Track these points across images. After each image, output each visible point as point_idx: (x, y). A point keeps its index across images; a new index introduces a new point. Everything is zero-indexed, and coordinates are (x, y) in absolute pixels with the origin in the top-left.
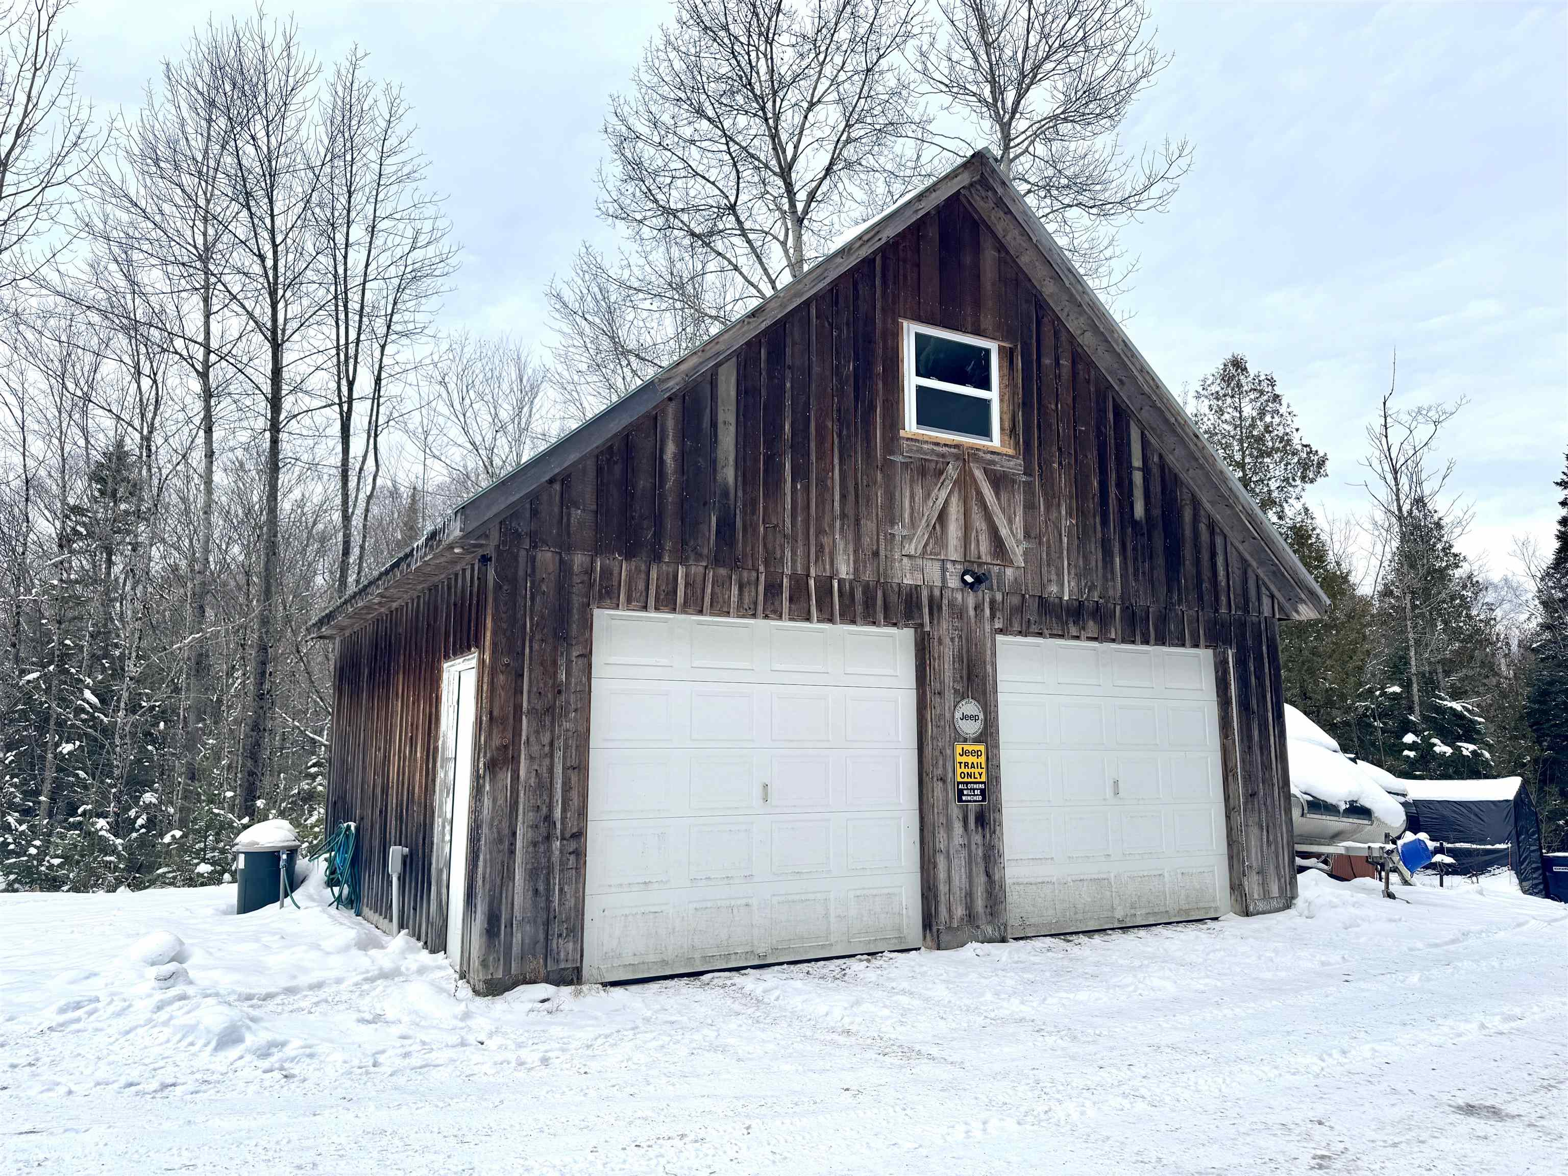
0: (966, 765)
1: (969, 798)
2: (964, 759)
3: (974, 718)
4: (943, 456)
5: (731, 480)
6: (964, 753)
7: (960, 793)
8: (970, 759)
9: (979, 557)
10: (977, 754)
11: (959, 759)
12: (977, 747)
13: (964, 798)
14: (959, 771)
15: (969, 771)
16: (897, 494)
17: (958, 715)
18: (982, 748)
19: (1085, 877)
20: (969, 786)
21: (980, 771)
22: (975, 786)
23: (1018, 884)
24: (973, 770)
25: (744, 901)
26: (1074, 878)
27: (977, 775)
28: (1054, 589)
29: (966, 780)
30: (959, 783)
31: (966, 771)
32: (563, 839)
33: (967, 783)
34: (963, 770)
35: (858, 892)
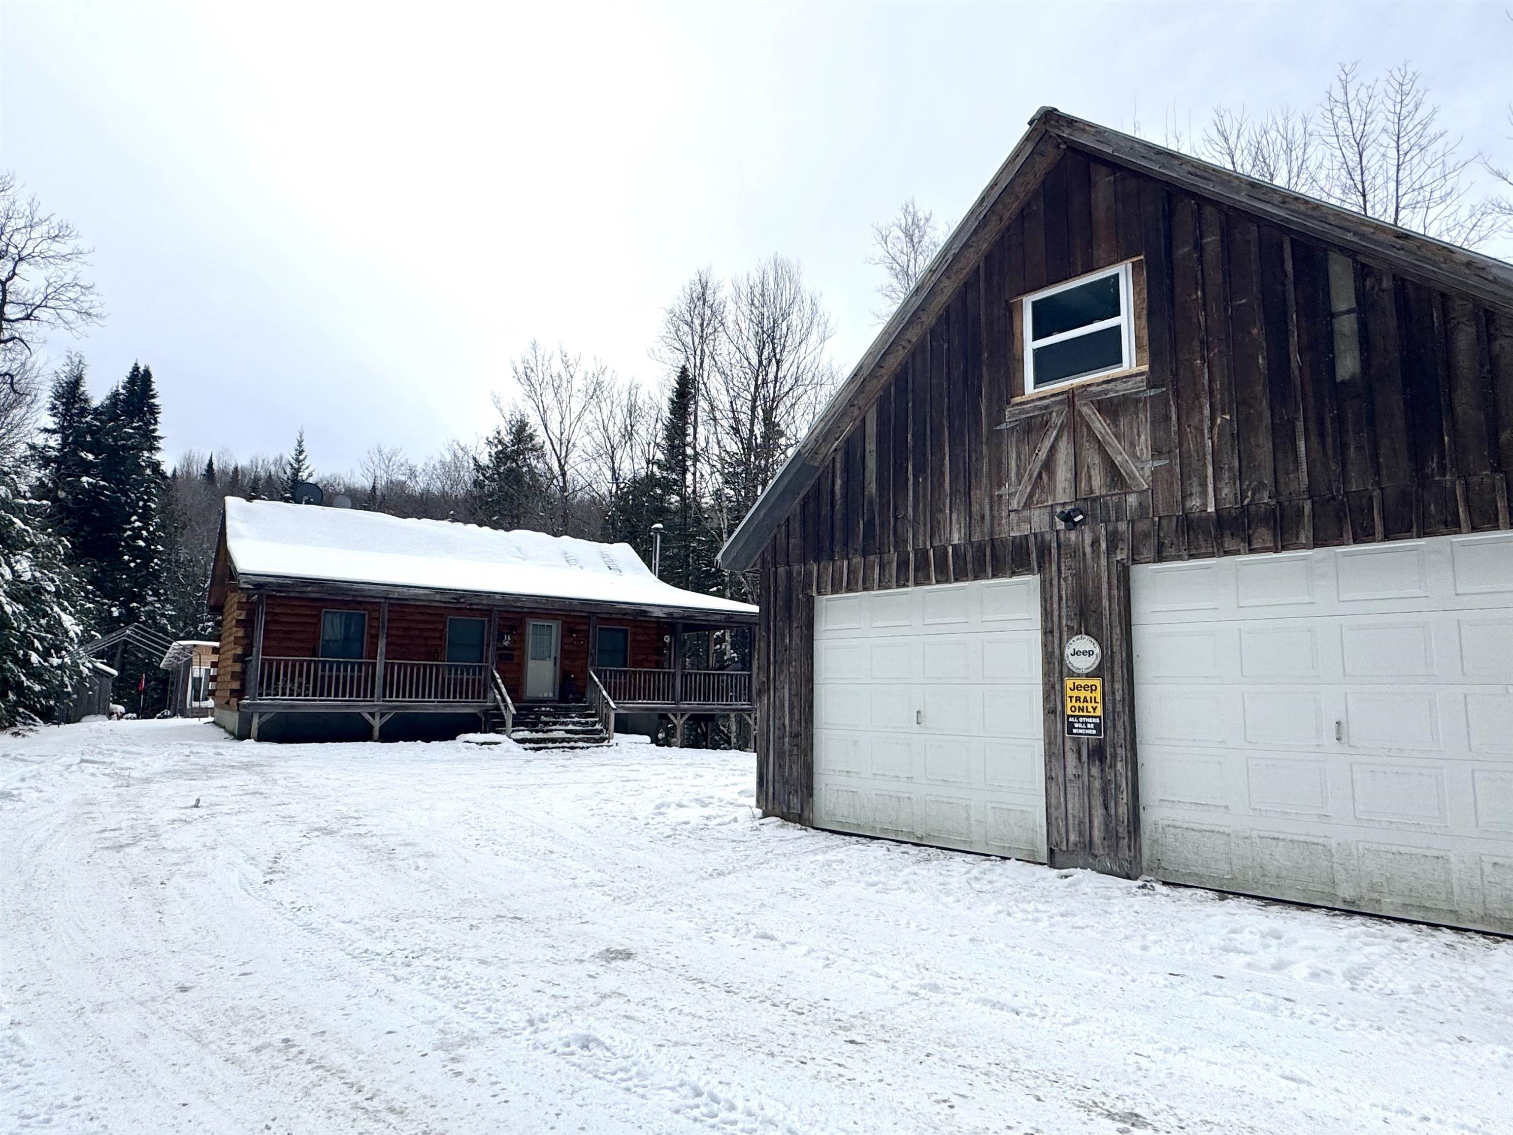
0: (1078, 699)
1: (1081, 731)
2: (1076, 693)
3: (1090, 653)
4: (1047, 407)
5: (874, 492)
6: (1075, 688)
7: (1071, 726)
8: (1082, 694)
9: (1091, 492)
10: (1092, 689)
11: (1069, 693)
12: (1090, 682)
13: (1075, 731)
14: (1069, 705)
15: (1081, 705)
16: (1004, 460)
17: (1068, 651)
18: (1097, 682)
19: (1281, 836)
20: (1081, 720)
21: (1094, 705)
22: (1090, 720)
23: (1175, 827)
24: (1085, 704)
25: (907, 795)
26: (1262, 834)
27: (1090, 709)
28: (1195, 503)
29: (1077, 713)
30: (1069, 716)
31: (1077, 705)
32: (791, 737)
33: (1078, 717)
34: (1074, 703)
35: (994, 805)
